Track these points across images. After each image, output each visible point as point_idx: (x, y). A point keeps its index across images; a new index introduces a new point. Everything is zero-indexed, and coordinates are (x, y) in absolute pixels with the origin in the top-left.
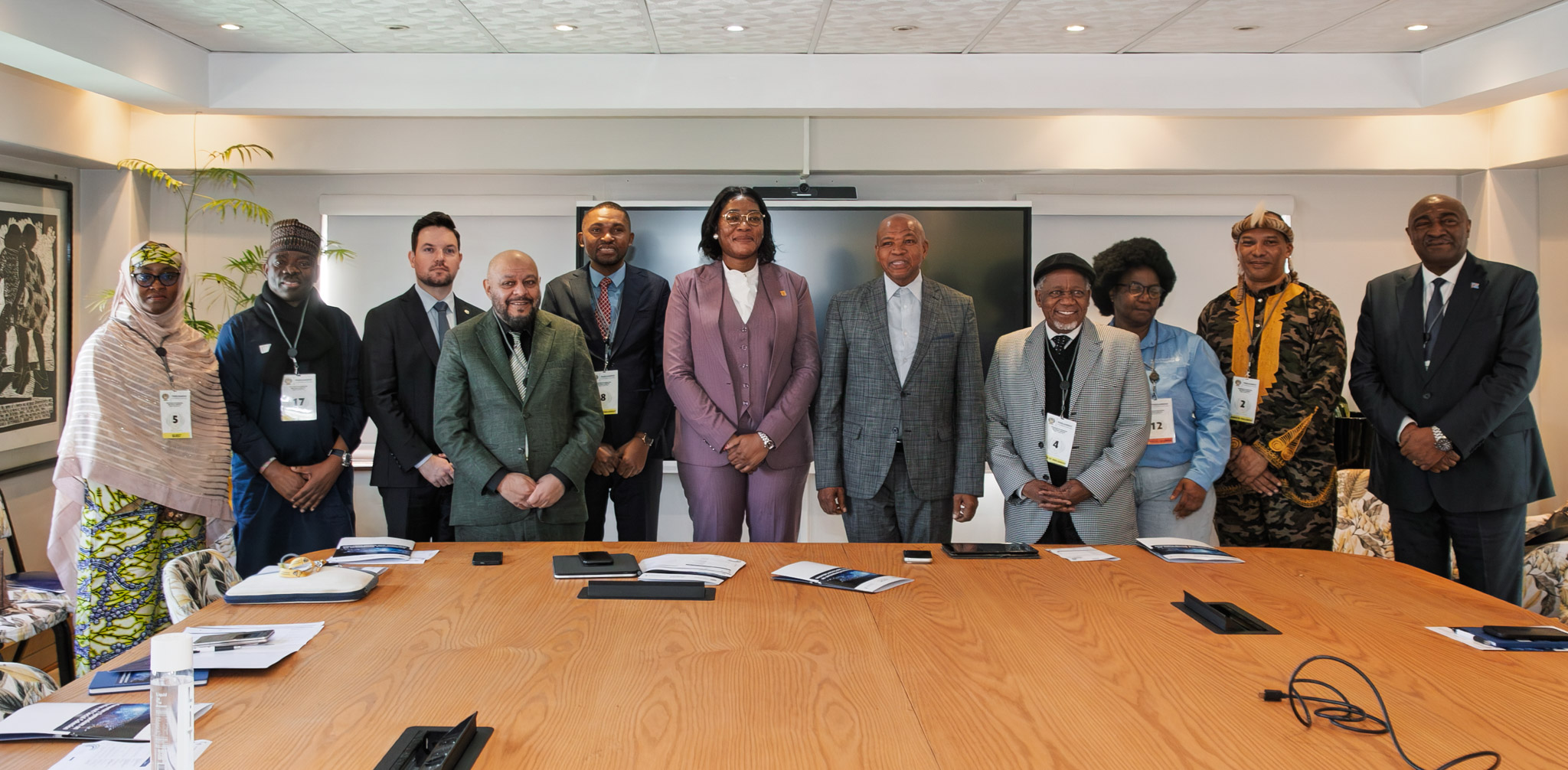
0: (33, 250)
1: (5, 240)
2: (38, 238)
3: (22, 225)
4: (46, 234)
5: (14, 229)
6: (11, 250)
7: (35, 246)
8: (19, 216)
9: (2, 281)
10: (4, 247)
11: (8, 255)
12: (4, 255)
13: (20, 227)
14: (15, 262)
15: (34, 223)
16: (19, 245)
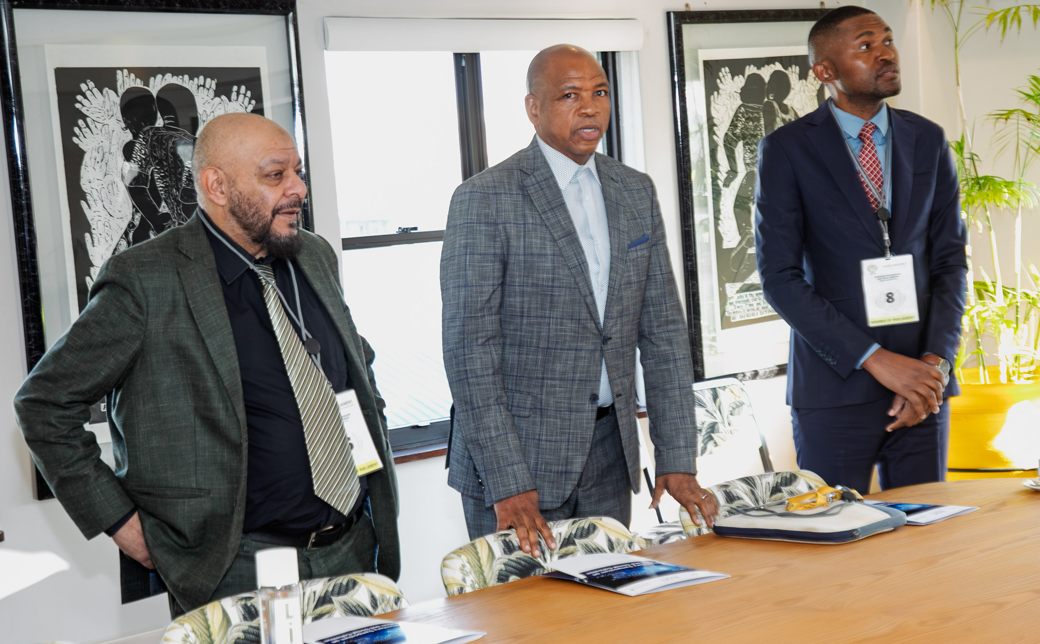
0: (785, 102)
1: (741, 94)
2: (792, 86)
3: (766, 73)
4: (806, 79)
5: (755, 79)
6: (750, 105)
7: (790, 97)
8: (760, 62)
9: (741, 144)
10: (741, 103)
11: (747, 112)
12: (740, 113)
13: (763, 76)
14: (758, 120)
15: (786, 68)
16: (764, 99)
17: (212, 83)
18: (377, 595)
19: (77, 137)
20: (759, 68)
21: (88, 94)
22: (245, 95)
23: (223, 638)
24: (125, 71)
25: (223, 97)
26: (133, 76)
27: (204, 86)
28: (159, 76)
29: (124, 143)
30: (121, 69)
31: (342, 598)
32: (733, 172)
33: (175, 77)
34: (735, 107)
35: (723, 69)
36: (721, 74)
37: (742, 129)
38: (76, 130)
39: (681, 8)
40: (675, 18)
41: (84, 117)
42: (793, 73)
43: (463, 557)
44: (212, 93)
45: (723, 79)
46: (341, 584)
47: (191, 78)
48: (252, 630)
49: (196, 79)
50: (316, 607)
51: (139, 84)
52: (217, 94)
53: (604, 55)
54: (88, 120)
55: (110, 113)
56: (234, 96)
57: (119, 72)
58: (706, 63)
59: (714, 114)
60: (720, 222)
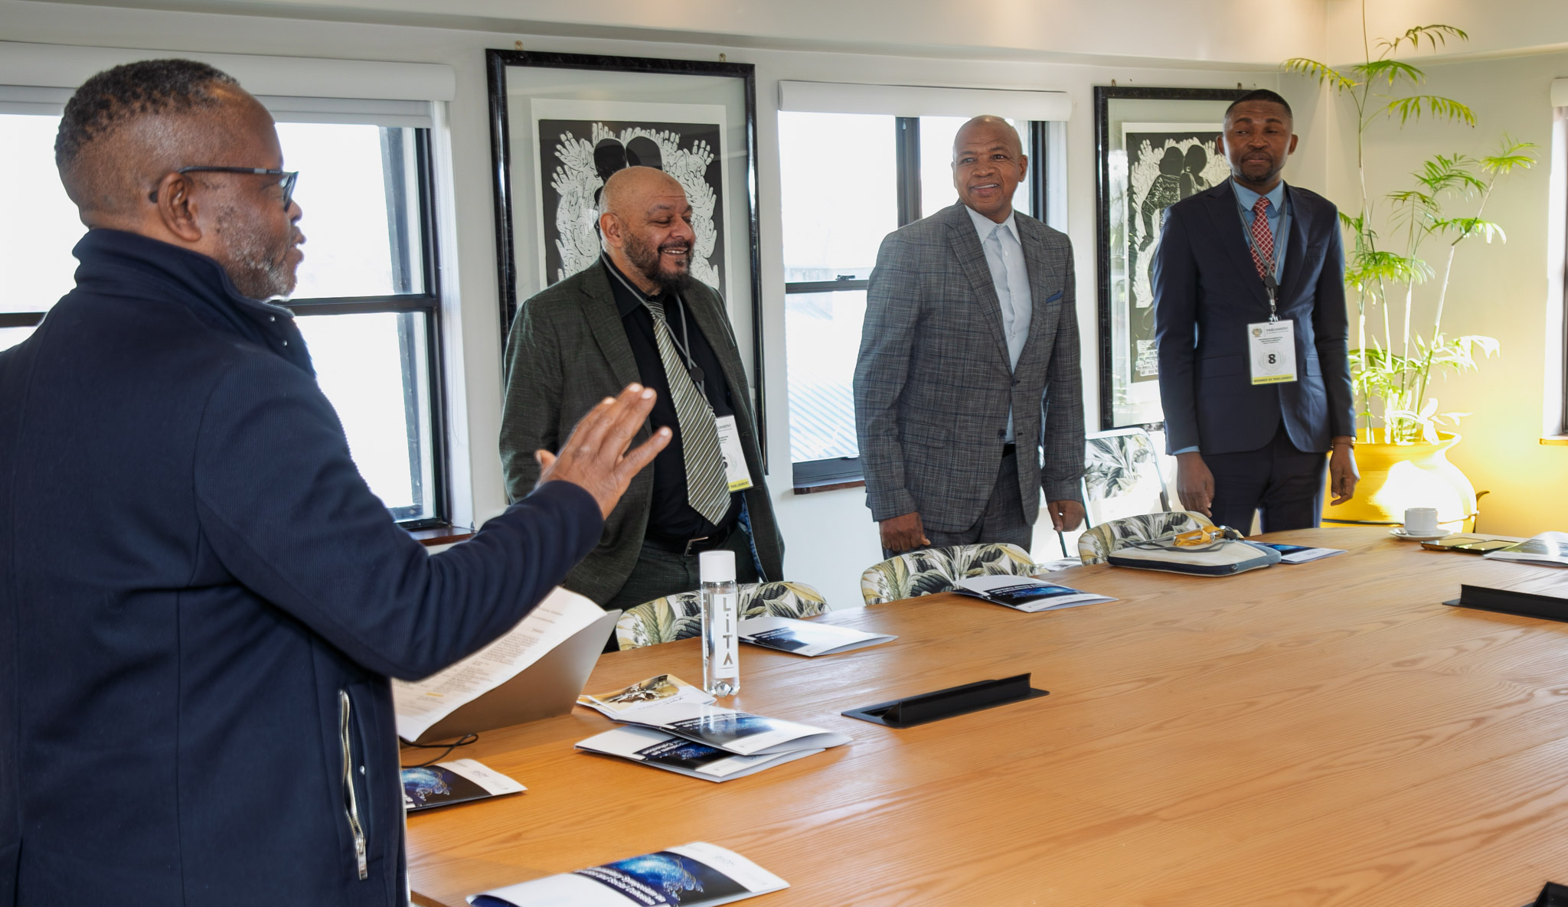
0: (1201, 174)
1: (1159, 165)
2: (1208, 160)
3: (1184, 147)
5: (1174, 151)
6: (1168, 176)
7: (1205, 170)
8: (1179, 137)
9: (1157, 211)
10: (1159, 173)
11: (1165, 182)
12: (1159, 183)
13: (1181, 149)
14: (1175, 190)
15: (1203, 143)
16: (1181, 170)
17: (676, 138)
18: (803, 601)
19: (555, 182)
20: (1177, 142)
21: (567, 144)
22: (705, 149)
23: (668, 629)
24: (600, 124)
25: (685, 150)
26: (606, 128)
27: (669, 140)
28: (630, 130)
29: (596, 189)
30: (596, 122)
31: (771, 601)
32: (1149, 237)
33: (644, 131)
34: (1154, 178)
35: (1144, 142)
36: (1142, 146)
37: (1159, 198)
38: (555, 176)
39: (1107, 83)
40: (1103, 92)
41: (562, 164)
42: (1209, 148)
43: (881, 572)
44: (675, 146)
45: (1144, 151)
46: (772, 589)
47: (658, 132)
48: (693, 624)
49: (662, 133)
50: (749, 608)
51: (611, 136)
52: (680, 147)
53: (1035, 124)
54: (566, 167)
55: (585, 162)
56: (695, 149)
57: (594, 124)
58: (1128, 135)
59: (1134, 183)
60: (1135, 283)
